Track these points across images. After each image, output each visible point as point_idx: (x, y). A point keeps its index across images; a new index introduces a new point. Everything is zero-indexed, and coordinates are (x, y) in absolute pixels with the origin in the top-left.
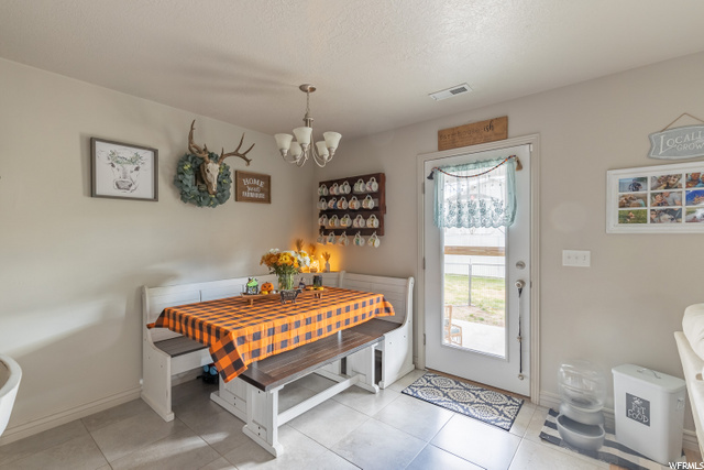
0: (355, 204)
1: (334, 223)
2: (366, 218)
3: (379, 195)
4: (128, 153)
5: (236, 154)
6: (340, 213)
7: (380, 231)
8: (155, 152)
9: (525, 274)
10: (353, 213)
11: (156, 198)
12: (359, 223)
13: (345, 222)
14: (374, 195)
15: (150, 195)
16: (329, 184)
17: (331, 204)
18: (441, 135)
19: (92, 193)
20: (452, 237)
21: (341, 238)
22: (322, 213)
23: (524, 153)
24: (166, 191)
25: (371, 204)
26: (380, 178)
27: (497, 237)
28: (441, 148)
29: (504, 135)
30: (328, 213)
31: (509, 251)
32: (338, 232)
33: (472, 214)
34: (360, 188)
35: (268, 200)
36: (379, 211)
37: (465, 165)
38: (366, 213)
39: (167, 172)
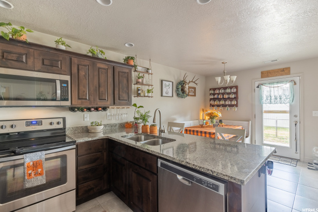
0: (226, 96)
1: (217, 103)
3: (236, 93)
4: (167, 83)
5: (192, 81)
6: (219, 100)
7: (237, 105)
8: (173, 83)
9: (298, 119)
10: (225, 100)
12: (228, 103)
13: (222, 102)
14: (234, 93)
15: (171, 95)
16: (214, 89)
17: (216, 96)
18: (262, 73)
19: (162, 95)
21: (220, 108)
22: (211, 99)
23: (297, 79)
25: (233, 96)
26: (236, 87)
27: (286, 107)
28: (262, 77)
29: (289, 73)
30: (214, 99)
31: (290, 112)
32: (218, 106)
33: (278, 99)
34: (228, 91)
35: (195, 95)
36: (236, 98)
37: (273, 83)
38: (231, 99)
39: (175, 88)
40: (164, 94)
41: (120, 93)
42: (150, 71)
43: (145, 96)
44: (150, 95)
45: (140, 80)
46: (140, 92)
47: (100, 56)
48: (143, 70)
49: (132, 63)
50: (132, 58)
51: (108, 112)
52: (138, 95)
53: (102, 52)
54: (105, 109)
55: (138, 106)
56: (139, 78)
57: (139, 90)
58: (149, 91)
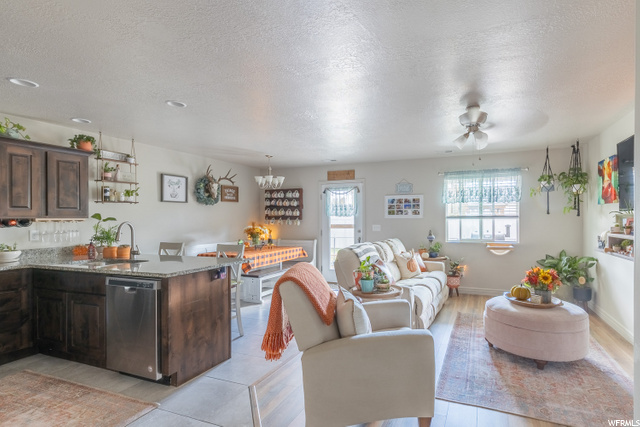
0: (287, 203)
1: (275, 213)
2: (293, 211)
3: (300, 199)
4: (175, 179)
5: (225, 178)
6: (278, 208)
7: (300, 217)
8: (187, 179)
9: (361, 235)
10: (286, 208)
11: (186, 201)
12: (289, 213)
13: (281, 213)
14: (297, 199)
15: (184, 200)
16: (271, 192)
17: (273, 202)
18: (329, 173)
19: (162, 200)
20: (334, 220)
21: (279, 221)
22: (267, 207)
23: (360, 186)
24: (191, 198)
25: (295, 204)
26: (300, 191)
27: (350, 220)
28: (329, 179)
29: (353, 178)
30: (271, 207)
31: (355, 226)
32: (277, 218)
33: (341, 210)
34: (289, 195)
35: (237, 200)
36: (300, 207)
37: (338, 189)
38: (293, 208)
39: (191, 188)
40: (167, 197)
41: (61, 196)
42: (132, 160)
43: (119, 202)
44: (132, 198)
45: (109, 175)
46: (108, 194)
47: (14, 135)
48: (117, 157)
49: (89, 147)
50: (90, 139)
51: (32, 228)
52: (106, 199)
53: (20, 127)
54: (24, 222)
55: (103, 218)
56: (106, 171)
57: (106, 191)
58: (128, 193)
